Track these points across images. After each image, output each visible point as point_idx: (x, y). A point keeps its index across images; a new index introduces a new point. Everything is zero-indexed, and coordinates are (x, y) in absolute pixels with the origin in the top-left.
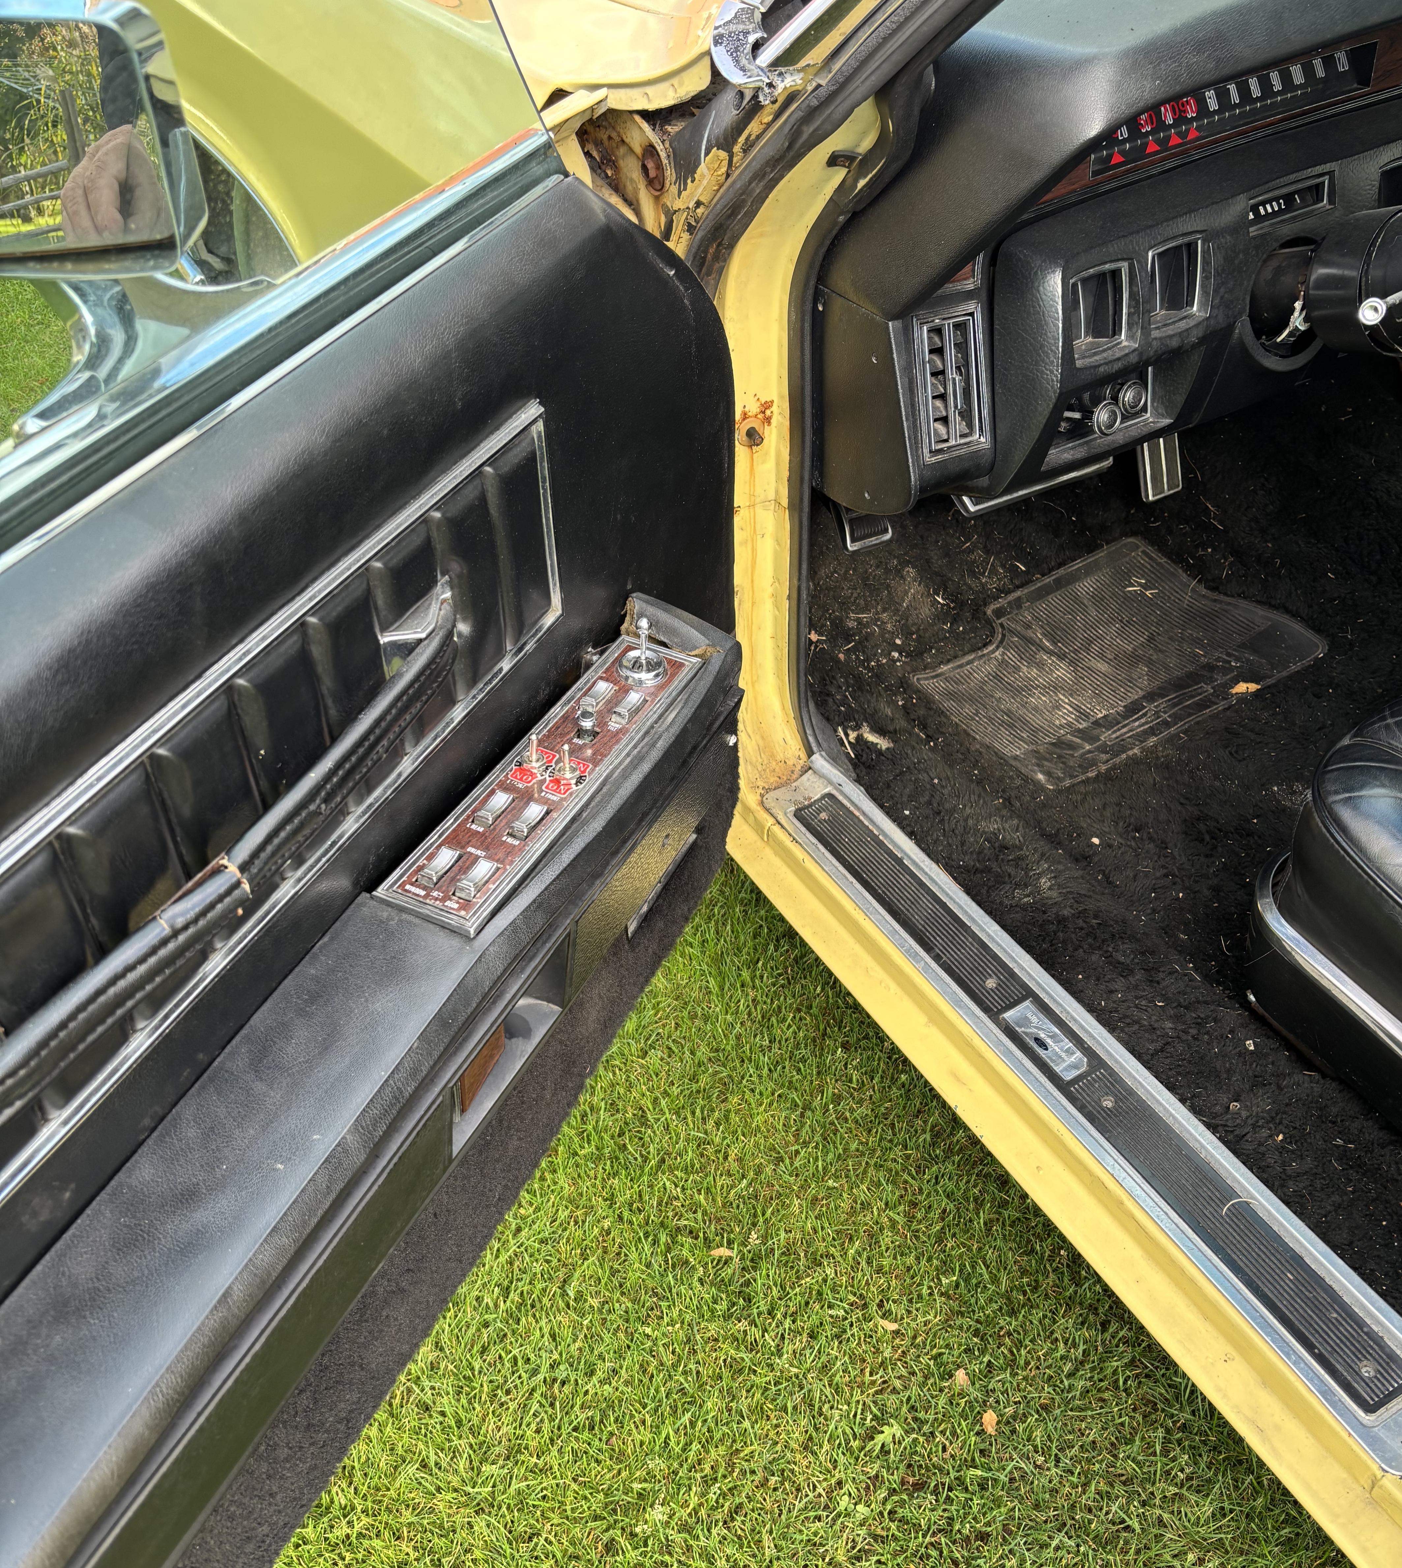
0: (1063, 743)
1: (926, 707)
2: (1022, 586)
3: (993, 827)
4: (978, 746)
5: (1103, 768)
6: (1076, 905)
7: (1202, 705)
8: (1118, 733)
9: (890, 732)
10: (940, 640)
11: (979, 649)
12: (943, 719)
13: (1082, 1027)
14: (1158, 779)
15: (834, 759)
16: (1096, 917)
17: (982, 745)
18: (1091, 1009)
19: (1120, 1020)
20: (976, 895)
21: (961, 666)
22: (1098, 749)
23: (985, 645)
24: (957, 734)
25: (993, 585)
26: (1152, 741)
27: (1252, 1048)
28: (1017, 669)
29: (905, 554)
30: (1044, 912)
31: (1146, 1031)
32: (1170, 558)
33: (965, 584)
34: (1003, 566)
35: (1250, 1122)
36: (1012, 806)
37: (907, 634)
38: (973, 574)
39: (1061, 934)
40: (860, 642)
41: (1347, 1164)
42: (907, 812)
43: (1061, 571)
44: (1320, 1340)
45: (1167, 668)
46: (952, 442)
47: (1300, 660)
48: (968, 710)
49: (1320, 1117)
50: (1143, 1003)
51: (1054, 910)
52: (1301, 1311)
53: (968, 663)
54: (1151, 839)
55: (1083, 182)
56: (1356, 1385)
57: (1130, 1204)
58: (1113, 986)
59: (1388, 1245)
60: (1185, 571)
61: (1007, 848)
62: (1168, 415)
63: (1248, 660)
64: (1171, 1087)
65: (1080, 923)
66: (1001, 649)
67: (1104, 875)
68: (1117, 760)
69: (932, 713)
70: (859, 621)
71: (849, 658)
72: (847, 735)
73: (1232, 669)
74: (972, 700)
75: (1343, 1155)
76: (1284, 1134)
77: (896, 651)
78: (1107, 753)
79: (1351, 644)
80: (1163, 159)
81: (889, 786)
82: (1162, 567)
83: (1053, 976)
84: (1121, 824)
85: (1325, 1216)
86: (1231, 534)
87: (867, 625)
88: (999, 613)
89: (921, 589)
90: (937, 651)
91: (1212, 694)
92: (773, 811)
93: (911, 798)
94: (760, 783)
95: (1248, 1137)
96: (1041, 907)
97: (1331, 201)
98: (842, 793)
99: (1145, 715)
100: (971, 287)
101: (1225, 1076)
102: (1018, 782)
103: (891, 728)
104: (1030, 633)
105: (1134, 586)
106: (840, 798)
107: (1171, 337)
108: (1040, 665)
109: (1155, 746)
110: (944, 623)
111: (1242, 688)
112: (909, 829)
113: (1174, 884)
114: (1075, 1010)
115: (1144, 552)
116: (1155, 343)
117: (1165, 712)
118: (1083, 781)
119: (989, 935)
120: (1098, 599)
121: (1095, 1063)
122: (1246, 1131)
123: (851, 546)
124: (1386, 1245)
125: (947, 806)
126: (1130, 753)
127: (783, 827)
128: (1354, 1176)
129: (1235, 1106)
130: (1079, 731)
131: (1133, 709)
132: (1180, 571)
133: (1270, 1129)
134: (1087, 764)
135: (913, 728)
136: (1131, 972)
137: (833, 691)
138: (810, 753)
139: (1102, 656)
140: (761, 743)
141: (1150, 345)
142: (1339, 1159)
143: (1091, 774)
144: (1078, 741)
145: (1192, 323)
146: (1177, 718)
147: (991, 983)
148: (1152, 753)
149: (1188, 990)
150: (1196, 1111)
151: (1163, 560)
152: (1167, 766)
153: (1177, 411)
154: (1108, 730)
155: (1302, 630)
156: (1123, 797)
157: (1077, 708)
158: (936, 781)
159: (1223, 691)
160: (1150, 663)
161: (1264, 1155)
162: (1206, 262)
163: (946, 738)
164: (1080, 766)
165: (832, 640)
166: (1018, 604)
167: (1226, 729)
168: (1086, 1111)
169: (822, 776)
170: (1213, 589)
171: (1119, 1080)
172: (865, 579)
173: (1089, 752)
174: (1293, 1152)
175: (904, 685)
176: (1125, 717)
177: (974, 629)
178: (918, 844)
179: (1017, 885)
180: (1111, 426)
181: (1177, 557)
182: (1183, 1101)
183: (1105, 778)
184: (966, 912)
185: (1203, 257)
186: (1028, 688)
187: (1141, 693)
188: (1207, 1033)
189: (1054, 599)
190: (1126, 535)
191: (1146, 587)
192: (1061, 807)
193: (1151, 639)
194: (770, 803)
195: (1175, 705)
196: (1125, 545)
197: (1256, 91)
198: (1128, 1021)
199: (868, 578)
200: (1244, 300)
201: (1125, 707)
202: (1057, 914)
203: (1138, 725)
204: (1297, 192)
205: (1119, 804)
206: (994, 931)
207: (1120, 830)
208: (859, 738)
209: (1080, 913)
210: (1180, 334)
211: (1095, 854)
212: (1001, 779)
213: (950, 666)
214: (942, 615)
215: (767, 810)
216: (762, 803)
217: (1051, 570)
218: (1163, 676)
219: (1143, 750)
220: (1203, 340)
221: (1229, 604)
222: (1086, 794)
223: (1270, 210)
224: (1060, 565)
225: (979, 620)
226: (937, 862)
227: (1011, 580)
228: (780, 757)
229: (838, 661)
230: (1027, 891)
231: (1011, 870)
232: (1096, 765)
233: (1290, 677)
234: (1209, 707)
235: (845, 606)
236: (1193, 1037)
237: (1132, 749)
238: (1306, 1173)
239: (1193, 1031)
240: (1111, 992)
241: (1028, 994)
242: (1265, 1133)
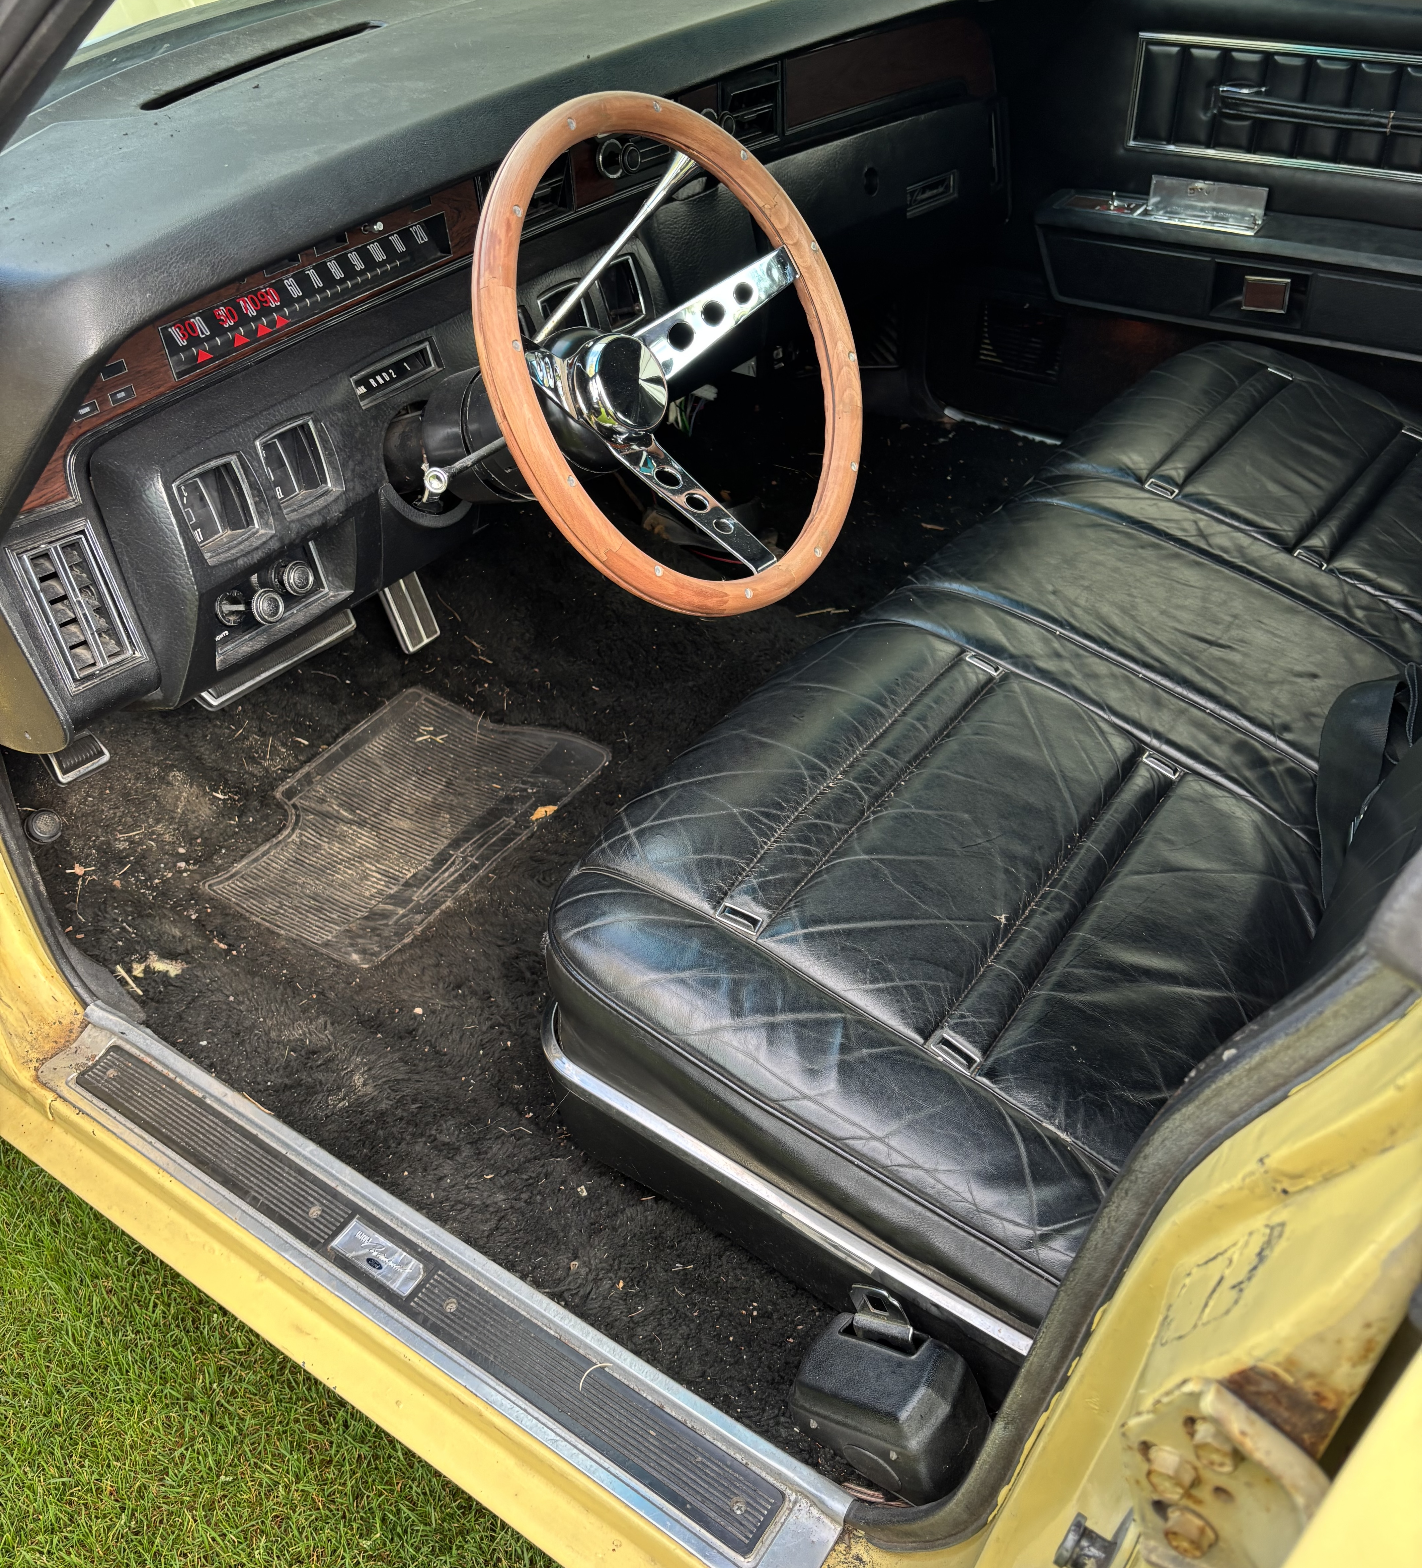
0: (376, 914)
1: (222, 914)
2: (309, 760)
3: (297, 1034)
4: (283, 943)
5: (419, 929)
6: (393, 1095)
7: (506, 840)
8: (430, 889)
9: (180, 954)
10: (232, 837)
11: (274, 836)
12: (242, 923)
13: (414, 1230)
14: (473, 926)
15: (114, 1006)
16: (414, 1101)
17: (289, 940)
18: (420, 1206)
19: (452, 1209)
20: (287, 1116)
21: (256, 860)
22: (411, 910)
23: (280, 831)
24: (260, 935)
25: (276, 766)
26: (463, 888)
27: (585, 1194)
28: (318, 847)
29: (165, 759)
30: (362, 1113)
31: (481, 1211)
32: (452, 701)
33: (246, 772)
34: (284, 745)
35: (590, 1277)
36: (328, 998)
37: (190, 840)
38: (252, 760)
39: (381, 1132)
40: (137, 862)
41: (690, 1288)
42: (204, 1043)
43: (347, 737)
44: (691, 1492)
45: (467, 809)
46: (101, 665)
47: (590, 772)
48: (271, 904)
49: (657, 1246)
50: (473, 1181)
51: (371, 1107)
52: (668, 1467)
53: (263, 855)
54: (474, 993)
55: (170, 384)
56: (730, 1529)
57: (489, 1414)
58: (440, 1173)
59: (738, 1362)
60: (469, 710)
61: (314, 1053)
62: (345, 587)
63: (543, 784)
64: (510, 1266)
65: (399, 1112)
66: (298, 831)
67: (431, 1046)
68: (431, 918)
69: (229, 918)
70: (131, 841)
71: (128, 882)
72: (129, 971)
73: (529, 796)
74: (274, 892)
75: (684, 1279)
76: (624, 1279)
77: (183, 860)
78: (421, 912)
79: (630, 747)
80: (256, 350)
81: (181, 1018)
82: (447, 710)
83: (376, 1182)
84: (441, 985)
85: (677, 1353)
86: (501, 666)
87: (141, 843)
88: (290, 794)
89: (195, 789)
90: (227, 849)
91: (515, 826)
92: (51, 1084)
93: (207, 1024)
94: (33, 1055)
95: (593, 1296)
96: (357, 1107)
97: (439, 364)
98: (128, 1041)
99: (453, 863)
100: (72, 505)
101: (562, 1234)
102: (331, 970)
103: (181, 949)
104: (325, 808)
105: (424, 735)
106: (127, 1047)
107: (309, 516)
108: (341, 838)
109: (467, 893)
110: (230, 819)
111: (542, 812)
112: (207, 1062)
113: (501, 1033)
114: (403, 1213)
115: (426, 700)
116: (293, 525)
117: (472, 856)
118: (400, 950)
119: (306, 1158)
120: (390, 757)
121: (431, 1266)
122: (589, 1289)
123: (64, 779)
124: (736, 1362)
125: (247, 1023)
126: (443, 907)
127: (65, 1100)
128: (698, 1298)
129: (574, 1265)
130: (391, 896)
131: (441, 860)
132: (464, 711)
133: (611, 1279)
134: (401, 930)
135: (211, 941)
136: (458, 1150)
137: (108, 925)
138: (85, 1005)
139: (403, 814)
140: (25, 1009)
141: (289, 529)
142: (682, 1285)
143: (407, 940)
144: (391, 907)
145: (330, 498)
146: (484, 859)
147: (315, 1212)
148: (464, 900)
149: (516, 1151)
150: (537, 1284)
151: (446, 704)
152: (480, 911)
153: (353, 581)
154: (419, 888)
155: (586, 744)
156: (441, 955)
157: (385, 874)
158: (232, 998)
159: (524, 821)
160: (451, 809)
161: (609, 1308)
162: (324, 440)
163: (249, 943)
164: (396, 934)
165: (103, 868)
166: (308, 779)
167: (531, 858)
168: (429, 1324)
169: (102, 1028)
170: (500, 721)
171: (458, 1277)
172: (126, 795)
173: (404, 916)
174: (636, 1295)
175: (194, 895)
176: (434, 871)
177: (266, 817)
178: (218, 1077)
179: (330, 1092)
180: (276, 612)
181: (458, 697)
182: (523, 1277)
183: (422, 940)
184: (279, 1140)
185: (320, 436)
186: (332, 864)
187: (446, 842)
188: (539, 1193)
189: (345, 766)
190: (406, 687)
191: (434, 733)
192: (380, 984)
193: (449, 784)
194: (46, 1076)
195: (482, 845)
196: (407, 697)
197: (338, 273)
198: (459, 1206)
199: (129, 794)
200: (378, 468)
201: (432, 860)
202: (375, 1111)
203: (448, 876)
204: (405, 360)
205: (438, 965)
206: (311, 1152)
207: (441, 991)
208: (147, 970)
209: (398, 1101)
210: (319, 512)
211: (420, 1024)
212: (312, 972)
213: (245, 862)
214: (227, 810)
215: (44, 1085)
216: (37, 1079)
217: (337, 736)
218: (466, 819)
219: (456, 900)
220: (348, 513)
221: (515, 733)
222: (404, 962)
223: (381, 381)
224: (345, 730)
225: (268, 806)
226: (239, 1090)
227: (296, 757)
228: (52, 1017)
229: (113, 889)
230: (341, 1095)
231: (320, 1076)
232: (411, 928)
233: (583, 791)
234: (513, 839)
235: (109, 828)
236: (526, 1202)
237: (445, 901)
238: (652, 1313)
239: (524, 1196)
240: (441, 1179)
241: (355, 1211)
242: (607, 1284)
